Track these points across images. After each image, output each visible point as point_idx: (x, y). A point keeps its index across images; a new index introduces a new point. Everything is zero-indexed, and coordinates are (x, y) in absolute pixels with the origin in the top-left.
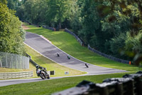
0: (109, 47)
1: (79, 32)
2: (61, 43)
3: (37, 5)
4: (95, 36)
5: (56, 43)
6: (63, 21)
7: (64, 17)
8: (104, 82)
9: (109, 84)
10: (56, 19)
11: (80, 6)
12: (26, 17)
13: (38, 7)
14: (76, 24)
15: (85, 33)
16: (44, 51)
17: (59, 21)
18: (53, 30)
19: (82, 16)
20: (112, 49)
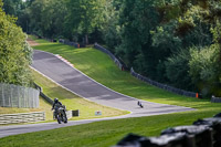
0: (163, 71)
1: (117, 49)
2: (88, 67)
3: (50, 8)
4: (141, 55)
5: (81, 67)
6: (90, 31)
7: (93, 25)
8: (163, 134)
9: (172, 138)
10: (80, 29)
11: (118, 9)
12: (34, 26)
13: (51, 11)
14: (111, 37)
15: (125, 50)
16: (62, 79)
17: (85, 32)
18: (76, 47)
19: (121, 23)
20: (168, 75)
